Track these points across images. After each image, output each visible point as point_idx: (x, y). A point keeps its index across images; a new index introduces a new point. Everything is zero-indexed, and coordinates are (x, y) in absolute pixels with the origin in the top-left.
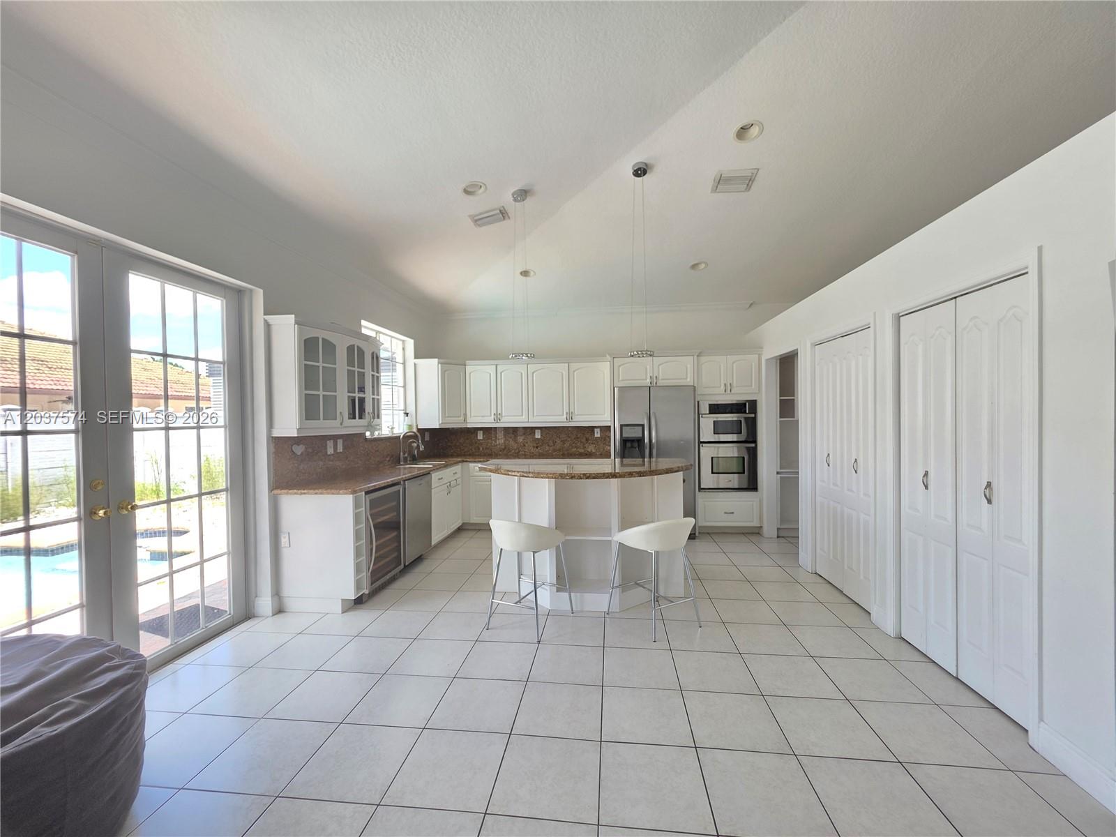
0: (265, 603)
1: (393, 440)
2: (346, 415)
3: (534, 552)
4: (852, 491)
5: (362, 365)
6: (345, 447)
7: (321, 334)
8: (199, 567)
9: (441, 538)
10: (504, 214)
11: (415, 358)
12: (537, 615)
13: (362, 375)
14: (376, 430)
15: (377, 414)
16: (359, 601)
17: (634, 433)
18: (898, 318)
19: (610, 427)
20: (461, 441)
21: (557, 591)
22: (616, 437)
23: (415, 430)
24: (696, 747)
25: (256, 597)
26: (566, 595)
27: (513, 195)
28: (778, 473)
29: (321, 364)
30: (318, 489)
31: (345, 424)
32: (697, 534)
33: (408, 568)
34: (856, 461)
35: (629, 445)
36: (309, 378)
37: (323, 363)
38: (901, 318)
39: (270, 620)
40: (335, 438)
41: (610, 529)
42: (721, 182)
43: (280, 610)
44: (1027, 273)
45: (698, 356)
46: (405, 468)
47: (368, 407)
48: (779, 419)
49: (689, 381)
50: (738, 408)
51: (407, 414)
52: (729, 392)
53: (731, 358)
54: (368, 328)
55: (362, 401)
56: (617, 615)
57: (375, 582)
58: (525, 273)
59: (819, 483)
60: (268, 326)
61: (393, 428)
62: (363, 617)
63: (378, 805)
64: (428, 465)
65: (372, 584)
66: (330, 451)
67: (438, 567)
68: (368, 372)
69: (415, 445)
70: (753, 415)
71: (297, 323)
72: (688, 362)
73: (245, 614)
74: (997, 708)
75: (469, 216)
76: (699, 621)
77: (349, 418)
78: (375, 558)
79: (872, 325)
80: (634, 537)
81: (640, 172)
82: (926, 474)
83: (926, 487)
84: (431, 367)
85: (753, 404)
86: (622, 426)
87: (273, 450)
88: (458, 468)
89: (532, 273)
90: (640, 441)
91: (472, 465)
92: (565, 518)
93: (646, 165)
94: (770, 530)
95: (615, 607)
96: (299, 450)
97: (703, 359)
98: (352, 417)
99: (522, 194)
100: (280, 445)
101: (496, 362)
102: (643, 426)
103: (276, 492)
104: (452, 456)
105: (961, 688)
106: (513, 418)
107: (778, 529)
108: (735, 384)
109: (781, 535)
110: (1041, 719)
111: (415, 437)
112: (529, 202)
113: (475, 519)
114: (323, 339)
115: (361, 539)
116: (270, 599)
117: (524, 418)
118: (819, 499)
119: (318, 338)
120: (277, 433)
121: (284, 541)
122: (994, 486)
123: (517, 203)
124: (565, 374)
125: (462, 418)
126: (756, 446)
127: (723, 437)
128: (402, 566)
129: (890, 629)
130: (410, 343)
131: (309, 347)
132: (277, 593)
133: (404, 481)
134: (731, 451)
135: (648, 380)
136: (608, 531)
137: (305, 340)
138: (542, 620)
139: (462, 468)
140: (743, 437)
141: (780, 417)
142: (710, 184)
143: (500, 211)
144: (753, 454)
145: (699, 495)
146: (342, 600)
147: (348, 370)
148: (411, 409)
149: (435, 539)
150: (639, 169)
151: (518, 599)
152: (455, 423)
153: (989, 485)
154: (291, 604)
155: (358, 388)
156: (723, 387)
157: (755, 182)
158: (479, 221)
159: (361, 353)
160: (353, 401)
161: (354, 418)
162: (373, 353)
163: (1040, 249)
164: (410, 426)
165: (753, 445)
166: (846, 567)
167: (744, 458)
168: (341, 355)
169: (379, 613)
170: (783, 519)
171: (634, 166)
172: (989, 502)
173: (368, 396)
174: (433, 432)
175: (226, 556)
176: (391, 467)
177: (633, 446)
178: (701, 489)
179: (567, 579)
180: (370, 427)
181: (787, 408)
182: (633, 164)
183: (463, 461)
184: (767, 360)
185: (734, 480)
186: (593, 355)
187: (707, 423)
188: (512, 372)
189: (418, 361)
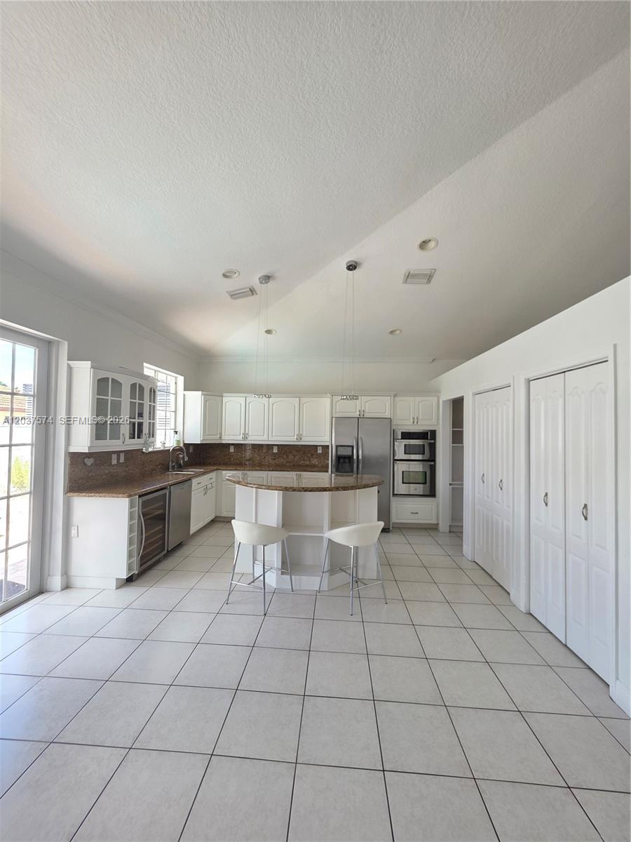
0: (56, 581)
1: (165, 453)
2: (127, 435)
3: (264, 546)
4: (498, 502)
5: (141, 398)
6: (125, 459)
7: (111, 375)
8: (4, 553)
9: (197, 529)
10: (252, 291)
11: (185, 390)
12: (265, 592)
13: (141, 405)
14: (150, 446)
15: (152, 434)
16: (130, 580)
17: (347, 452)
18: (529, 381)
19: (328, 446)
20: (218, 453)
21: (282, 574)
22: (332, 453)
23: (182, 445)
24: (374, 700)
25: (49, 575)
26: (287, 577)
27: (260, 279)
28: (450, 484)
29: (109, 398)
30: (102, 493)
31: (126, 443)
32: (391, 529)
33: (170, 553)
34: (501, 481)
35: (342, 460)
36: (100, 407)
37: (111, 396)
38: (531, 382)
39: (59, 594)
40: (118, 453)
41: (322, 527)
42: (409, 277)
43: (67, 586)
44: (607, 361)
45: (394, 397)
46: (172, 474)
47: (145, 429)
48: (452, 445)
49: (387, 415)
50: (423, 435)
51: (176, 432)
52: (415, 423)
53: (418, 399)
54: (149, 370)
55: (140, 425)
56: (327, 593)
57: (144, 564)
58: (269, 332)
59: (477, 494)
60: (70, 369)
61: (164, 443)
62: (132, 592)
63: (130, 749)
64: (190, 472)
65: (141, 566)
66: (114, 462)
67: (194, 551)
68: (147, 403)
69: (181, 456)
70: (433, 441)
71: (92, 367)
72: (387, 400)
73: (40, 590)
74: (590, 669)
75: (227, 292)
76: (385, 599)
77: (130, 438)
78: (144, 547)
79: (511, 384)
80: (339, 535)
81: (352, 267)
82: (546, 495)
83: (546, 505)
84: (196, 398)
85: (433, 433)
86: (337, 446)
87: (68, 462)
88: (213, 475)
89: (274, 332)
90: (350, 458)
91: (224, 472)
92: (289, 520)
93: (356, 263)
94: (444, 527)
95: (325, 587)
96: (89, 462)
97: (397, 399)
98: (132, 436)
99: (267, 278)
100: (75, 459)
101: (246, 395)
102: (353, 447)
103: (69, 494)
104: (210, 464)
105: (568, 652)
106: (257, 437)
107: (450, 526)
108: (420, 418)
109: (452, 530)
110: (617, 678)
111: (180, 449)
112: (271, 284)
113: (225, 514)
114: (112, 379)
115: (134, 532)
116: (60, 578)
117: (265, 437)
118: (477, 507)
119: (108, 378)
120: (73, 449)
121: (73, 532)
122: (589, 507)
123: (262, 285)
124: (297, 405)
125: (218, 436)
126: (435, 464)
127: (413, 457)
128: (165, 551)
129: (522, 607)
130: (181, 379)
131: (102, 385)
132: (66, 573)
133: (170, 486)
134: (418, 467)
135: (358, 413)
136: (321, 529)
137: (99, 380)
138: (268, 598)
139: (217, 474)
140: (427, 456)
141: (453, 443)
142: (402, 278)
143: (250, 289)
144: (433, 469)
145: (393, 499)
146: (117, 579)
147: (131, 402)
148: (180, 429)
149: (193, 529)
150: (351, 265)
151: (252, 580)
152: (213, 439)
153: (585, 506)
154: (77, 581)
155: (139, 414)
156: (412, 420)
157: (433, 279)
158: (234, 295)
159: (141, 388)
160: (134, 424)
161: (134, 438)
162: (151, 389)
163: (615, 346)
164: (178, 441)
165: (433, 463)
166: (494, 559)
167: (426, 473)
168: (126, 391)
169: (145, 589)
170: (453, 519)
171: (348, 263)
172: (586, 519)
173: (146, 421)
174: (196, 446)
175: (26, 545)
176: (162, 473)
177: (345, 463)
178: (394, 495)
179: (290, 565)
180: (146, 444)
181: (457, 437)
182: (347, 261)
183: (217, 469)
184: (444, 401)
185: (419, 489)
186: (318, 392)
187: (400, 446)
188: (256, 403)
189: (186, 393)
